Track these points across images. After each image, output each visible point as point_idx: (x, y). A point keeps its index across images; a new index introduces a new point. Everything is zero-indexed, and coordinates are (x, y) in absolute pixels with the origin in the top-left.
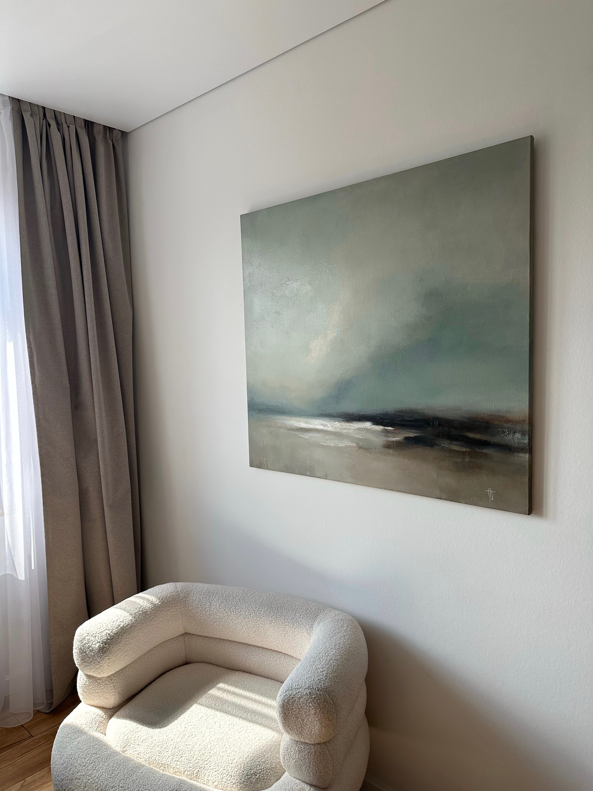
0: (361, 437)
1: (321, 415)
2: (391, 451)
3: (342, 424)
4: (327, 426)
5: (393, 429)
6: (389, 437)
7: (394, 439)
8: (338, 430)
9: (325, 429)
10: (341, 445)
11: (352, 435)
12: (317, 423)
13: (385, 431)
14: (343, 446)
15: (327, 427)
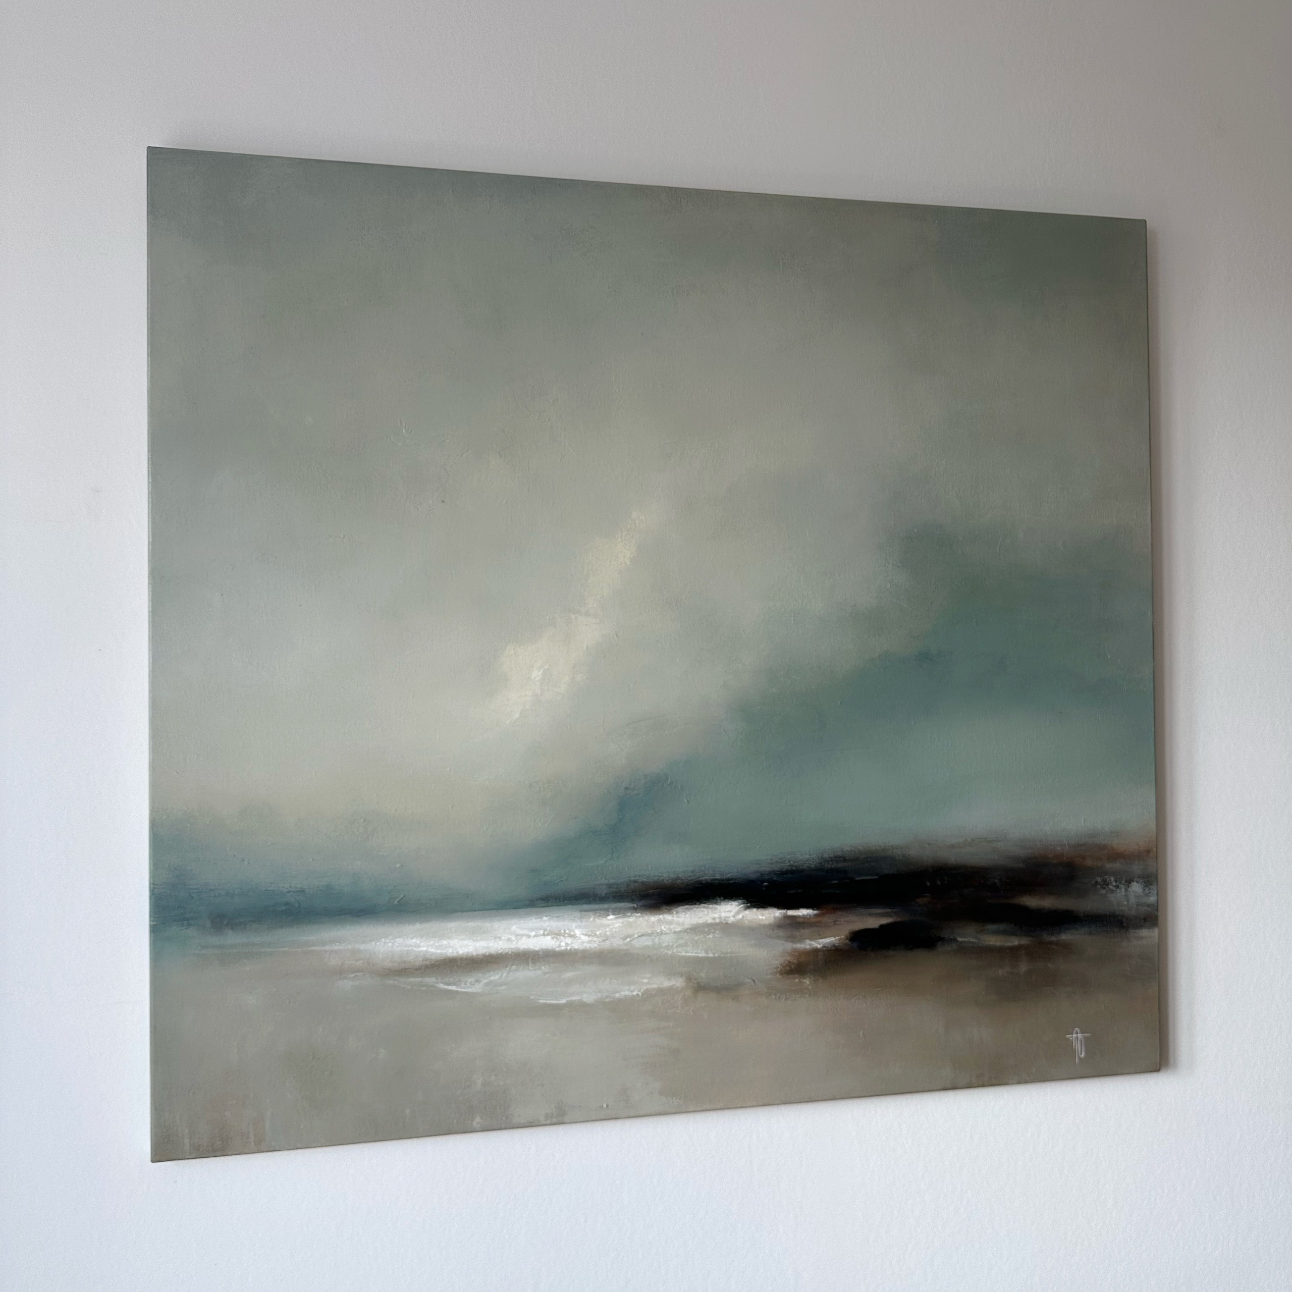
0: (702, 954)
1: (542, 899)
2: (807, 981)
3: (631, 919)
4: (570, 936)
5: (816, 912)
6: (801, 940)
7: (819, 943)
8: (617, 943)
9: (559, 946)
10: (627, 993)
11: (670, 952)
12: (525, 932)
13: (788, 921)
14: (635, 993)
15: (569, 940)
